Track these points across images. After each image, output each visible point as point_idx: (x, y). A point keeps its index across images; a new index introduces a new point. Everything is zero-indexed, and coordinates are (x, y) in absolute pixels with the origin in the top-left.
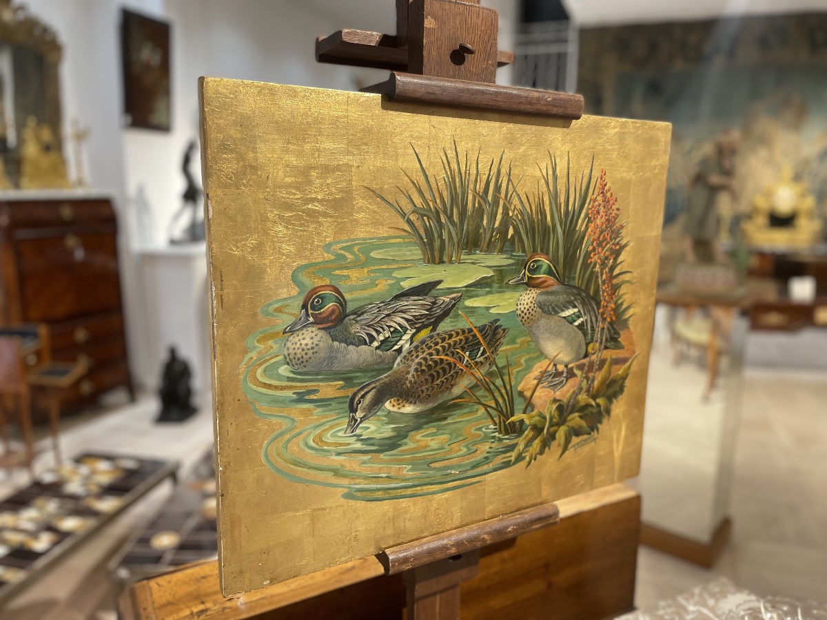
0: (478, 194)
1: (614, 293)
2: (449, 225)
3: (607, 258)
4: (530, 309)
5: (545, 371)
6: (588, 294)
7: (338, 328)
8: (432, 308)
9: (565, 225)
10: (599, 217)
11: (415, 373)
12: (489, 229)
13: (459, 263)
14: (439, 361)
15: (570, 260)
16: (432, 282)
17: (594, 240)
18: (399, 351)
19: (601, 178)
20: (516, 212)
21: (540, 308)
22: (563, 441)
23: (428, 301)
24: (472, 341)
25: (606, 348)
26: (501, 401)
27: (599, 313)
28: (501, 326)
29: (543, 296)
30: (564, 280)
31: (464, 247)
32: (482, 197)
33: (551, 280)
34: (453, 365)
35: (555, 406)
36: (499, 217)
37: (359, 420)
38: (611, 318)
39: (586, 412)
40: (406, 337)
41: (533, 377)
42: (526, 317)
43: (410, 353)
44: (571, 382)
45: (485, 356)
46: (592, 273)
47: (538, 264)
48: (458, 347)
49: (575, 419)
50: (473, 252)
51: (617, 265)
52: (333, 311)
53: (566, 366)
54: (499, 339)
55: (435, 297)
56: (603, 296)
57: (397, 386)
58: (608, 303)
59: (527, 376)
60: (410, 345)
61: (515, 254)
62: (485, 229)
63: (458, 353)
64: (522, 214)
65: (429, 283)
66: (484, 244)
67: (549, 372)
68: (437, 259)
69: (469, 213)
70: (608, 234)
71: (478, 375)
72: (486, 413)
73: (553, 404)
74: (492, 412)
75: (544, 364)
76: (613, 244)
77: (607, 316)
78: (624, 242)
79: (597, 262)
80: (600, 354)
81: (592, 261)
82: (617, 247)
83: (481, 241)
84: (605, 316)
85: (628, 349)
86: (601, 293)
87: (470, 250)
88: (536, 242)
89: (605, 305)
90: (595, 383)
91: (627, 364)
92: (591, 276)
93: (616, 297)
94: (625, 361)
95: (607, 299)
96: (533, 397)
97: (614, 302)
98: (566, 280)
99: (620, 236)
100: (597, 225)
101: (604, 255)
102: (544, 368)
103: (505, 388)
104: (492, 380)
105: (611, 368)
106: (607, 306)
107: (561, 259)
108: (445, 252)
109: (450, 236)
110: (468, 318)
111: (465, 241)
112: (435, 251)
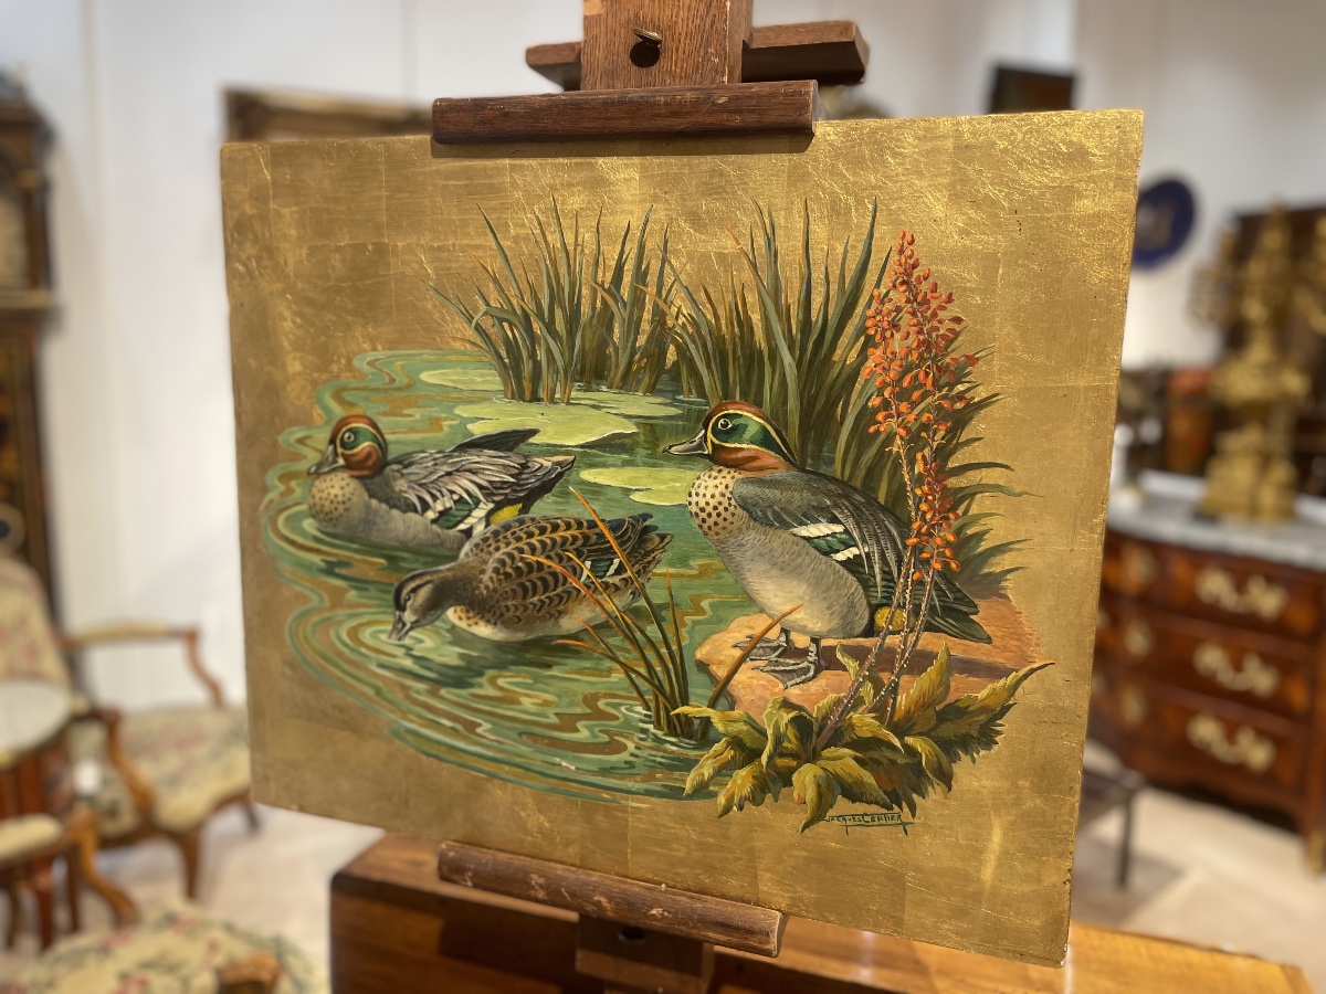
0: (602, 286)
1: (954, 509)
2: (548, 336)
3: (925, 427)
4: (721, 509)
5: (761, 638)
6: (872, 501)
7: (377, 479)
8: (520, 474)
9: (803, 349)
10: (897, 336)
11: (494, 576)
12: (625, 348)
13: (568, 403)
14: (535, 566)
15: (818, 420)
16: (519, 431)
17: (884, 385)
18: (468, 533)
19: (901, 252)
20: (682, 320)
21: (744, 508)
22: (811, 795)
23: (513, 461)
24: (596, 544)
25: (929, 628)
26: (658, 669)
27: (905, 547)
28: (656, 528)
29: (751, 487)
30: (804, 462)
31: (577, 377)
32: (608, 291)
33: (770, 458)
34: (561, 578)
35: (787, 717)
36: (646, 327)
37: (408, 625)
38: (946, 565)
39: (875, 755)
40: (480, 513)
41: (733, 642)
42: (710, 522)
43: (485, 540)
44: (827, 678)
45: (625, 576)
46: (881, 455)
47: (737, 421)
48: (571, 548)
49: (844, 761)
50: (594, 386)
51: (959, 446)
52: (369, 455)
53: (815, 641)
54: (653, 551)
55: (525, 457)
56: (918, 509)
57: (465, 589)
58: (933, 527)
59: (717, 636)
60: (486, 527)
61: (681, 397)
62: (616, 349)
63: (570, 559)
64: (694, 323)
65: (515, 432)
66: (616, 375)
67: (769, 641)
68: (528, 394)
69: (584, 318)
70: (927, 374)
71: (610, 607)
72: (628, 681)
73: (783, 709)
74: (639, 682)
75: (759, 623)
76: (944, 397)
77: (932, 557)
78: (980, 394)
79: (896, 433)
80: (912, 638)
81: (882, 429)
82: (959, 406)
83: (610, 369)
84: (925, 555)
85: (1005, 648)
86: (911, 503)
87: (589, 383)
88: (731, 380)
89: (924, 530)
90: (899, 698)
91: (1002, 682)
92: (879, 460)
93: (957, 517)
94: (995, 672)
95: (932, 519)
96: (732, 682)
97: (953, 528)
98: (810, 461)
99: (967, 379)
100: (893, 353)
101: (915, 420)
102: (757, 631)
103: (668, 647)
104: (639, 624)
105: (951, 678)
106: (930, 535)
107: (794, 419)
108: (541, 384)
109: (551, 357)
110: (587, 502)
111: (578, 367)
112: (524, 380)
